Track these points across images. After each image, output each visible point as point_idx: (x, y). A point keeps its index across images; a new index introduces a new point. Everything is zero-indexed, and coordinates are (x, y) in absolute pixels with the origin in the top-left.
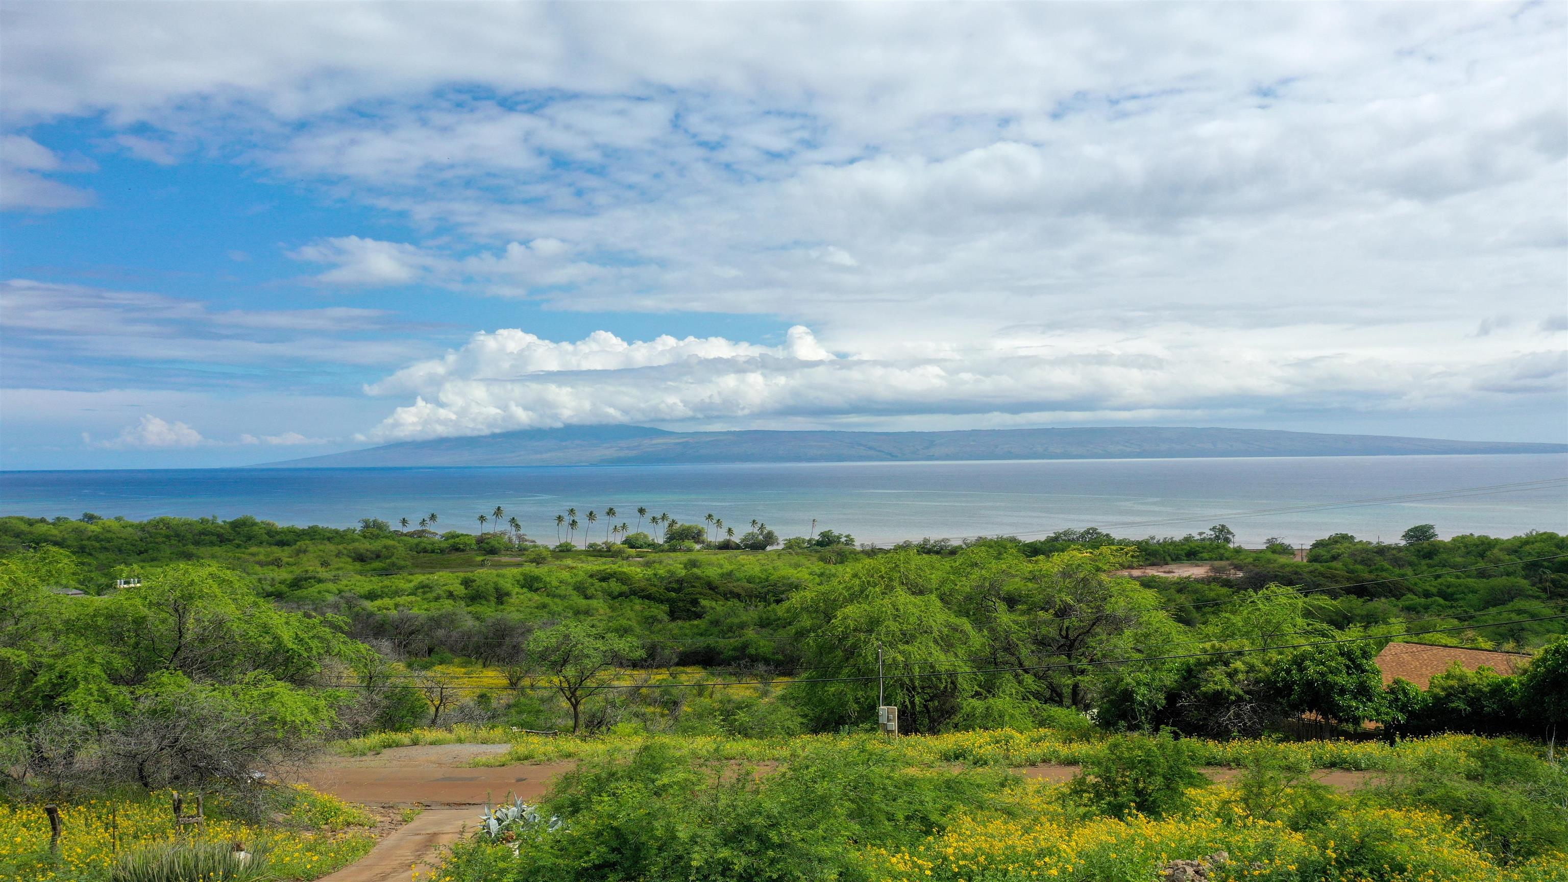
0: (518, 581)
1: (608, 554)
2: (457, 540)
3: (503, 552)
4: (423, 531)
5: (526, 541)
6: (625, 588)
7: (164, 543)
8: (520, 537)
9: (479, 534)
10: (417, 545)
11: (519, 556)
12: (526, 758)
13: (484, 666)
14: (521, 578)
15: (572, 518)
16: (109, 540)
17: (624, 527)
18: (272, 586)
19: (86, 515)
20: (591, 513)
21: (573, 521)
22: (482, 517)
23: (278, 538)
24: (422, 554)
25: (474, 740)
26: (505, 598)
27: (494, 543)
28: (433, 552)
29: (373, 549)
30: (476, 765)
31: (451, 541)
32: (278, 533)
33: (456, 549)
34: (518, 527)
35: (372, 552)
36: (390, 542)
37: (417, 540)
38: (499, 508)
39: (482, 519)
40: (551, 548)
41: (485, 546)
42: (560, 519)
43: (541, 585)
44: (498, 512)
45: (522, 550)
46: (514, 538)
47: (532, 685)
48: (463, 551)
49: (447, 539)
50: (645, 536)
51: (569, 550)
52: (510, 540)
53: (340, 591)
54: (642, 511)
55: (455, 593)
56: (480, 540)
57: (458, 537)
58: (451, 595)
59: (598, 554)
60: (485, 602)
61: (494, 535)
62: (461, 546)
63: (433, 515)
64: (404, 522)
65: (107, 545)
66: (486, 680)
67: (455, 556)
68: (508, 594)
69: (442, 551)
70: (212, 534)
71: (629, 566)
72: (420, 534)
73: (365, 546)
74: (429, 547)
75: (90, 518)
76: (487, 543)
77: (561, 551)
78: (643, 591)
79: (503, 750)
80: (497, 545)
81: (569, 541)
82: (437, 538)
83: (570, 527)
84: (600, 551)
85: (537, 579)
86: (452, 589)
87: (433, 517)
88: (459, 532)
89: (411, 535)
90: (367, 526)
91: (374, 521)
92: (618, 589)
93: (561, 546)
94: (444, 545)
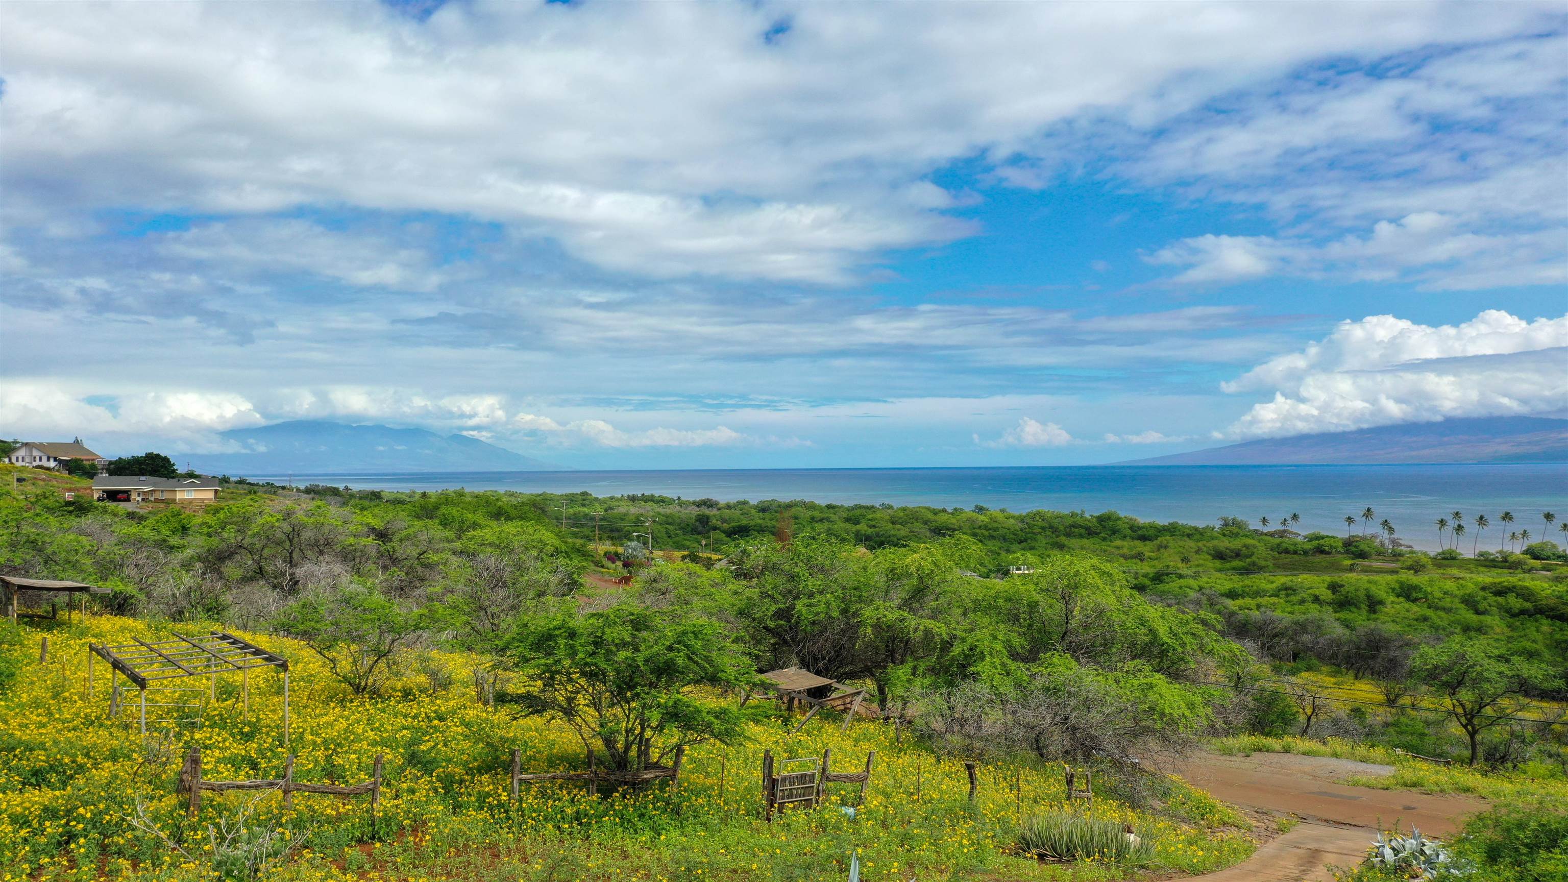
0: (1393, 590)
1: (1503, 564)
2: (1322, 542)
3: (1374, 557)
4: (1285, 531)
5: (1401, 545)
6: (1528, 605)
7: (1040, 533)
8: (1394, 542)
9: (1346, 535)
10: (1279, 545)
11: (1393, 561)
12: (1414, 785)
13: (1356, 677)
14: (1397, 586)
15: (1458, 523)
16: (996, 530)
17: (1525, 534)
18: (1136, 578)
19: (977, 507)
20: (1481, 518)
21: (1459, 526)
22: (1349, 518)
23: (1140, 532)
24: (1283, 555)
25: (1352, 756)
26: (1378, 607)
27: (1363, 547)
28: (1295, 553)
29: (1233, 547)
30: (1356, 784)
31: (1315, 543)
32: (1140, 528)
33: (1320, 551)
34: (1391, 530)
35: (1232, 551)
36: (1250, 541)
37: (1278, 540)
38: (1369, 510)
39: (1350, 520)
40: (1432, 554)
41: (1354, 549)
42: (1442, 522)
43: (1420, 595)
44: (1368, 513)
45: (1396, 556)
46: (1387, 542)
47: (1414, 706)
48: (1329, 553)
49: (1311, 540)
50: (1554, 546)
51: (1454, 558)
52: (1382, 544)
53: (1201, 588)
54: (1549, 517)
55: (1321, 598)
56: (1348, 544)
57: (1323, 538)
58: (1316, 599)
59: (1491, 564)
60: (1355, 610)
61: (1364, 538)
62: (1327, 549)
63: (1295, 515)
64: (1264, 520)
65: (994, 534)
66: (1359, 693)
67: (1319, 558)
68: (1381, 603)
69: (1306, 553)
70: (1080, 526)
71: (1533, 579)
72: (1282, 534)
73: (1224, 544)
74: (1291, 548)
75: (980, 509)
76: (1356, 547)
77: (1444, 559)
78: (1552, 609)
79: (1386, 772)
80: (1367, 549)
81: (1454, 548)
82: (1299, 539)
83: (1455, 532)
84: (1493, 560)
85: (1416, 588)
86: (1317, 593)
87: (1295, 517)
88: (1323, 533)
89: (1272, 535)
90: (1226, 524)
91: (1233, 519)
92: (1518, 606)
93: (1443, 553)
94: (1308, 546)
